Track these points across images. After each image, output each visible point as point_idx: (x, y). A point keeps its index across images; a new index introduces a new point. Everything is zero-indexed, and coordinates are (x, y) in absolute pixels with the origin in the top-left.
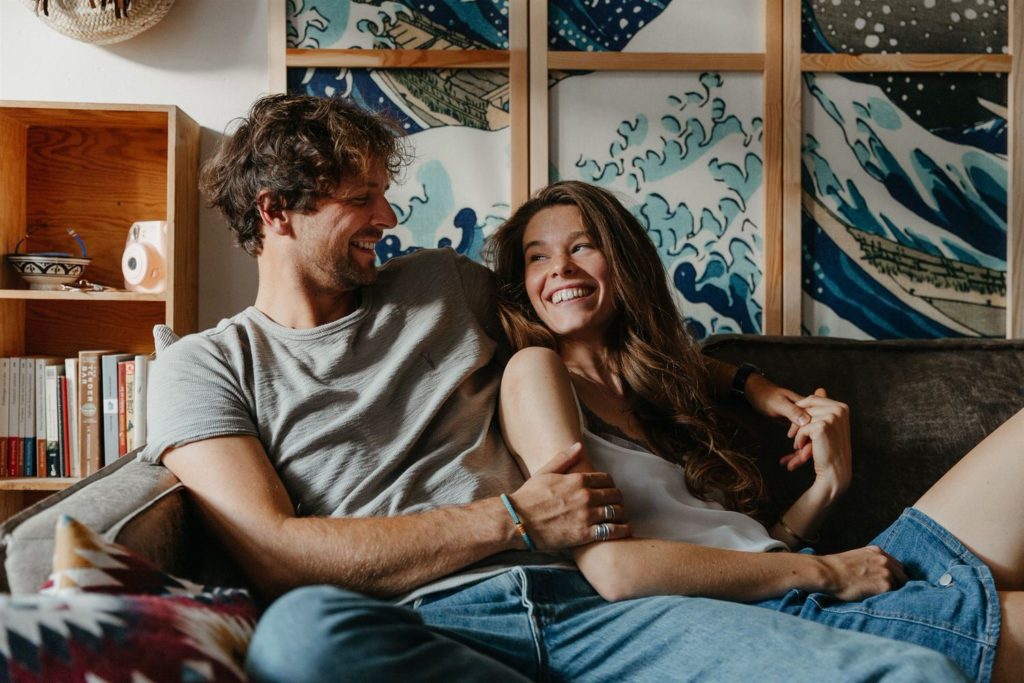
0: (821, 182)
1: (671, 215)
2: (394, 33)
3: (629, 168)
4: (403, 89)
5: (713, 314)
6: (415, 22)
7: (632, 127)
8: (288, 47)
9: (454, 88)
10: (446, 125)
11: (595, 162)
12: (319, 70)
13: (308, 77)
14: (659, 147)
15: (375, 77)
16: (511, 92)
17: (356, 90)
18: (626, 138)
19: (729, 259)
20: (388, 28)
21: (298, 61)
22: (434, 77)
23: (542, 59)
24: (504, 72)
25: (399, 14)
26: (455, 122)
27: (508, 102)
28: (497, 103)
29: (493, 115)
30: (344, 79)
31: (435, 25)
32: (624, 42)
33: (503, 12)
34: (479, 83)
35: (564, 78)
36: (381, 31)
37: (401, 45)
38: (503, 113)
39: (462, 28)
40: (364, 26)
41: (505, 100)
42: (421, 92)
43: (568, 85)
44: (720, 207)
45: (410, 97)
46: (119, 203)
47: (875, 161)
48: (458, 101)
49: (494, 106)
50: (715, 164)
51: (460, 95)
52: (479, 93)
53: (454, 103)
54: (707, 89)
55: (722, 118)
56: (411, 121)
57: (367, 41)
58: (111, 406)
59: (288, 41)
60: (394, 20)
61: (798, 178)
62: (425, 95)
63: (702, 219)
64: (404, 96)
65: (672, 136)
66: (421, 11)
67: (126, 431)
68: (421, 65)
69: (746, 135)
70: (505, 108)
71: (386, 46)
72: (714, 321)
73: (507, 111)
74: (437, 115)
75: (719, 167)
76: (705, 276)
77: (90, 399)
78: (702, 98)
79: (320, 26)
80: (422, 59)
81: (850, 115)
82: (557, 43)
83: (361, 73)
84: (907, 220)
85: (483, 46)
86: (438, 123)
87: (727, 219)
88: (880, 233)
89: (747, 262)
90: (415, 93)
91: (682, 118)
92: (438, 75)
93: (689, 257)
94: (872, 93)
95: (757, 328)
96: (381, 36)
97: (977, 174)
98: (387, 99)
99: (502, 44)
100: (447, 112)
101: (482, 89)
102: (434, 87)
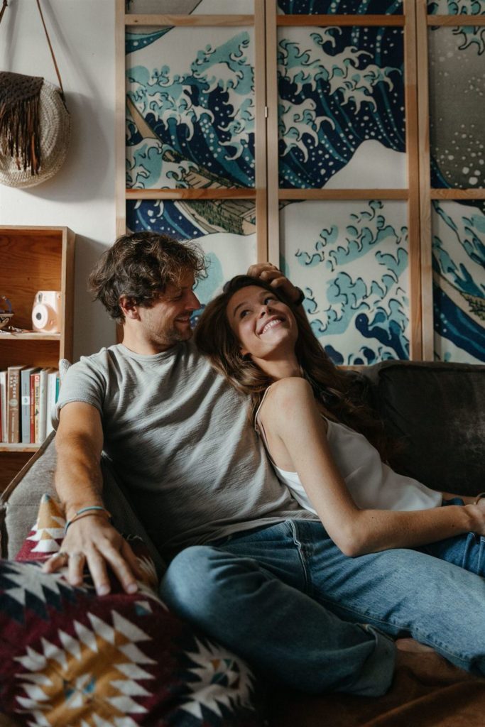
0: (444, 265)
1: (353, 285)
2: (188, 179)
3: (327, 257)
4: (193, 211)
5: (380, 345)
6: (200, 173)
7: (328, 233)
8: (127, 188)
9: (223, 211)
10: (218, 232)
11: (307, 253)
12: (144, 201)
13: (138, 205)
14: (345, 245)
15: (177, 205)
16: (256, 213)
17: (166, 212)
18: (325, 239)
19: (388, 311)
20: (184, 176)
21: (132, 196)
22: (211, 204)
23: (275, 193)
24: (252, 201)
25: (191, 168)
26: (224, 230)
27: (255, 219)
28: (248, 219)
29: (246, 226)
30: (159, 206)
31: (212, 174)
32: (323, 183)
33: (252, 166)
34: (237, 207)
35: (288, 204)
36: (180, 177)
37: (192, 186)
38: (252, 225)
39: (228, 175)
40: (170, 175)
41: (253, 217)
42: (204, 213)
43: (290, 208)
44: (383, 280)
45: (197, 216)
46: (29, 279)
47: (477, 252)
48: (226, 218)
49: (247, 221)
50: (379, 255)
51: (227, 215)
52: (238, 213)
53: (223, 219)
54: (374, 210)
55: (383, 227)
56: (198, 231)
57: (172, 184)
58: (26, 401)
59: (127, 184)
60: (187, 171)
61: (430, 263)
62: (206, 214)
63: (372, 287)
64: (193, 215)
65: (353, 238)
66: (203, 166)
67: (34, 415)
68: (204, 198)
69: (397, 237)
70: (253, 222)
71: (183, 187)
72: (380, 349)
73: (254, 224)
74: (213, 226)
75: (382, 256)
76: (374, 321)
77: (14, 396)
78: (370, 215)
79: (144, 175)
80: (205, 194)
81: (461, 225)
82: (284, 184)
83: (169, 203)
85: (240, 186)
86: (213, 231)
87: (387, 287)
88: (480, 294)
89: (400, 314)
90: (200, 214)
91: (359, 227)
92: (214, 203)
93: (364, 310)
94: (473, 211)
95: (407, 353)
96: (181, 180)
98: (183, 217)
99: (251, 184)
100: (219, 225)
101: (239, 211)
102: (211, 210)
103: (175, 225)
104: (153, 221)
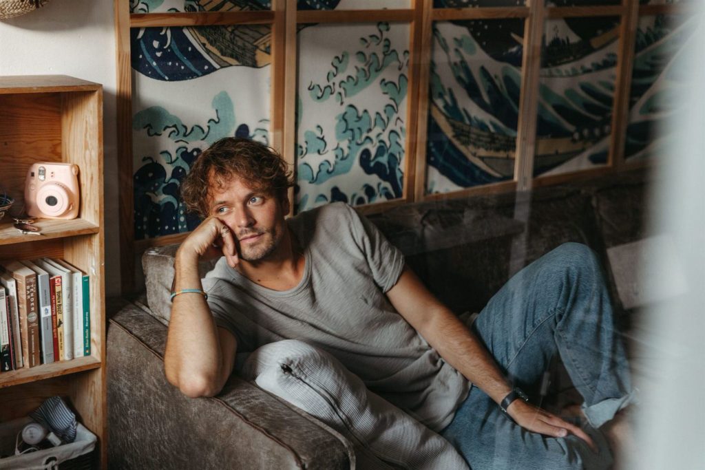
0: (436, 91)
1: (359, 118)
3: (338, 89)
4: (204, 40)
5: (379, 180)
7: (340, 60)
8: (130, 13)
10: (231, 65)
11: (319, 86)
12: (147, 29)
13: (141, 33)
14: (353, 73)
15: (186, 32)
16: (271, 40)
17: (173, 42)
18: (336, 68)
19: (388, 144)
21: (138, 23)
22: (223, 30)
23: (292, 17)
24: (268, 27)
26: (237, 63)
27: (269, 47)
28: (262, 47)
29: (260, 56)
30: (166, 34)
32: (337, 1)
34: (251, 33)
35: (304, 28)
37: (203, 7)
38: (267, 55)
41: (267, 45)
42: (215, 41)
43: (307, 32)
44: (385, 111)
45: (209, 46)
47: (463, 75)
48: (239, 47)
49: (260, 50)
50: (383, 83)
51: (240, 43)
53: (236, 49)
54: (381, 32)
55: (389, 51)
56: (210, 65)
57: (180, 4)
58: (46, 311)
59: (130, 7)
61: (427, 91)
62: (218, 44)
63: (375, 120)
64: (204, 45)
65: (361, 65)
67: (57, 328)
68: (217, 24)
69: (400, 62)
70: (267, 51)
71: (193, 8)
72: (379, 184)
73: (269, 53)
74: (225, 58)
75: (386, 84)
76: (376, 156)
77: (33, 309)
78: (378, 38)
80: (220, 19)
81: (452, 45)
83: (177, 31)
84: (476, 112)
85: (254, 6)
86: (226, 64)
87: (388, 118)
88: (462, 120)
89: (397, 146)
90: (211, 43)
91: (368, 52)
92: (226, 29)
93: (368, 146)
94: (462, 32)
95: (400, 187)
97: (508, 80)
98: (194, 48)
99: (266, 4)
100: (232, 56)
101: (253, 38)
102: (224, 38)
103: (184, 59)
104: (159, 54)
